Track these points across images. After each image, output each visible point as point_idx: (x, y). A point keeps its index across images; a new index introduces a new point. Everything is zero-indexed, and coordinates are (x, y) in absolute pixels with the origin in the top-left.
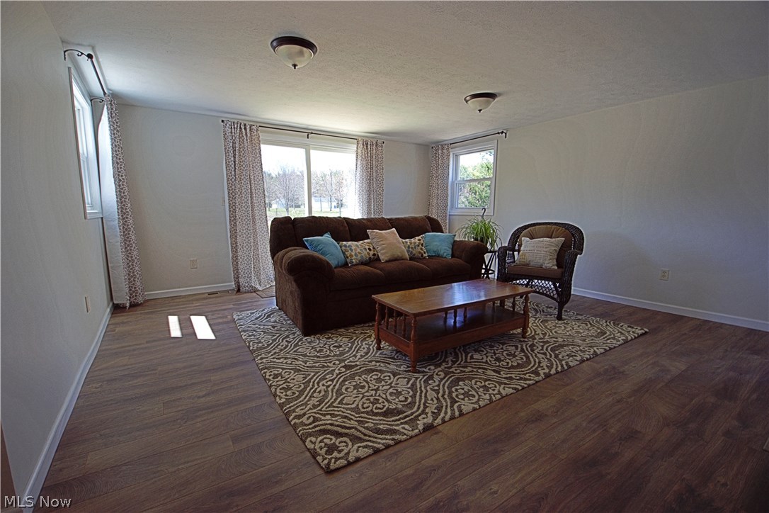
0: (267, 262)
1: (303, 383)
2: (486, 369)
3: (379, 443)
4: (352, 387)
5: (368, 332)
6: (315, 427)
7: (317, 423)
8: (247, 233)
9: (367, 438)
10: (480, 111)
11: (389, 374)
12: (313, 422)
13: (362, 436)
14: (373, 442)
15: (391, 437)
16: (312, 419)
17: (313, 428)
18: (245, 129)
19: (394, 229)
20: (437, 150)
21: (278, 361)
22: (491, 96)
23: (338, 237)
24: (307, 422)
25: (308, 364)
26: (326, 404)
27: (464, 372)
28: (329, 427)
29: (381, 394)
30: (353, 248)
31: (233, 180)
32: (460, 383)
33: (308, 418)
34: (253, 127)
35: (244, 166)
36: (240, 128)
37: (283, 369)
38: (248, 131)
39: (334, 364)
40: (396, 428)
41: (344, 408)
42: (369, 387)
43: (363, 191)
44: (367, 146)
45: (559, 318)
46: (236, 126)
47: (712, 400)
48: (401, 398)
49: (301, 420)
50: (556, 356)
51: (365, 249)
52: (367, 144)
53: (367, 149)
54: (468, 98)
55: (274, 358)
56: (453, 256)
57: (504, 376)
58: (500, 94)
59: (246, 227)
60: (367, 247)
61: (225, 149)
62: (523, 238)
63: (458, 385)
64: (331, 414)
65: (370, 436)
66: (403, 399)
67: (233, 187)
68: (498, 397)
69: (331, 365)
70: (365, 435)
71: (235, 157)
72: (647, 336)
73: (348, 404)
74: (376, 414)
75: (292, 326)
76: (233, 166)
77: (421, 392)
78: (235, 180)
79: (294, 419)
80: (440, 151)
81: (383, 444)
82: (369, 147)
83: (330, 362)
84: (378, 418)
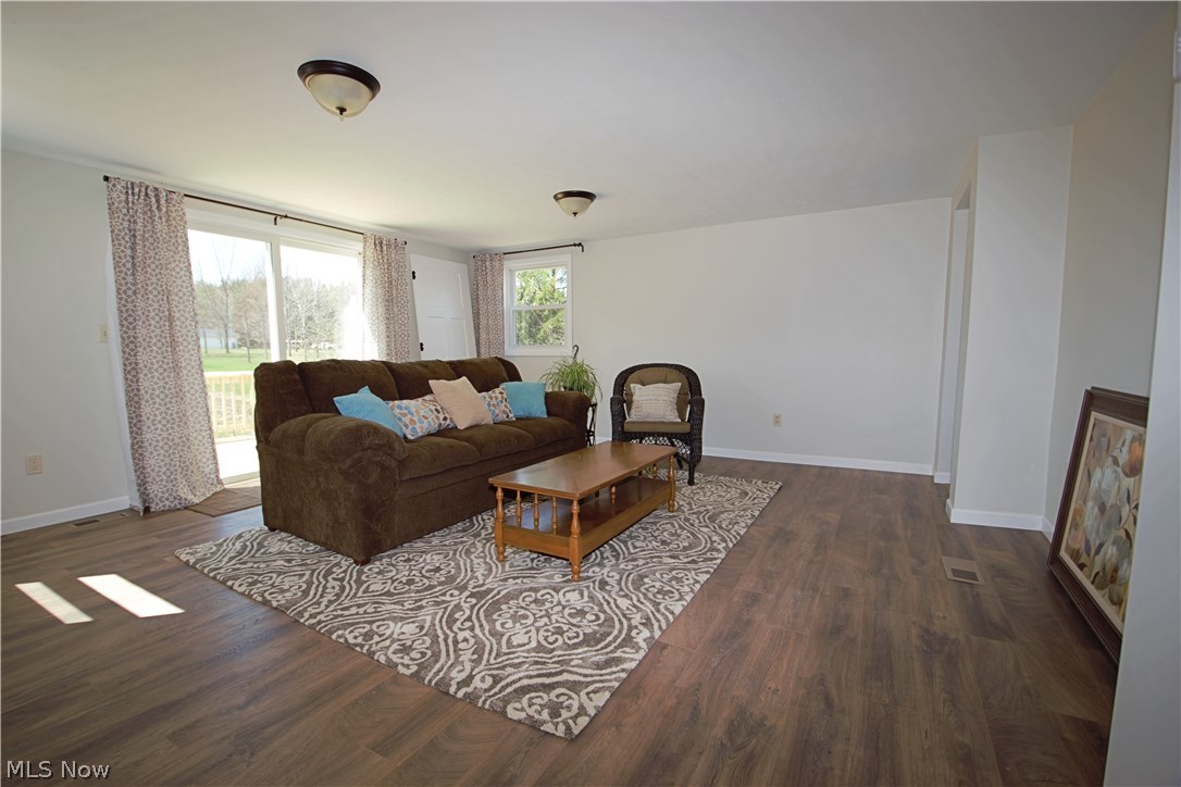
0: (202, 449)
1: (425, 635)
2: (660, 557)
3: (610, 681)
4: (510, 621)
5: (465, 539)
6: (504, 688)
7: (503, 683)
8: (162, 396)
9: (589, 679)
10: (575, 214)
11: (546, 591)
12: (496, 682)
13: (582, 679)
14: (601, 681)
15: (619, 668)
16: (489, 681)
17: (500, 691)
18: (157, 196)
19: (464, 378)
20: (484, 261)
21: (346, 613)
22: (589, 196)
23: (384, 394)
24: (485, 686)
25: (407, 606)
26: (490, 654)
27: (637, 566)
28: (525, 682)
29: (559, 619)
30: (413, 410)
31: (130, 293)
32: (646, 580)
33: (483, 679)
34: (174, 196)
35: (153, 266)
36: (147, 194)
37: (371, 623)
38: (163, 201)
39: (452, 595)
40: (613, 655)
41: (523, 651)
42: (534, 615)
43: (378, 318)
44: (381, 247)
45: (691, 482)
46: (136, 190)
47: (882, 543)
48: (590, 617)
49: (472, 686)
50: (720, 527)
51: (431, 410)
52: (381, 243)
53: (382, 251)
54: (559, 196)
55: (335, 610)
56: (549, 413)
57: (686, 560)
58: (602, 196)
59: (161, 383)
60: (433, 408)
61: (112, 232)
62: (632, 385)
63: (645, 584)
64: (511, 666)
65: (592, 676)
66: (593, 618)
67: (130, 306)
68: (698, 586)
69: (448, 598)
70: (585, 676)
71: (133, 249)
72: (782, 490)
73: (524, 645)
74: (576, 646)
75: (323, 554)
76: (129, 265)
77: (609, 603)
78: (135, 293)
79: (458, 689)
80: (488, 263)
81: (615, 679)
82: (385, 248)
83: (444, 594)
84: (580, 650)
